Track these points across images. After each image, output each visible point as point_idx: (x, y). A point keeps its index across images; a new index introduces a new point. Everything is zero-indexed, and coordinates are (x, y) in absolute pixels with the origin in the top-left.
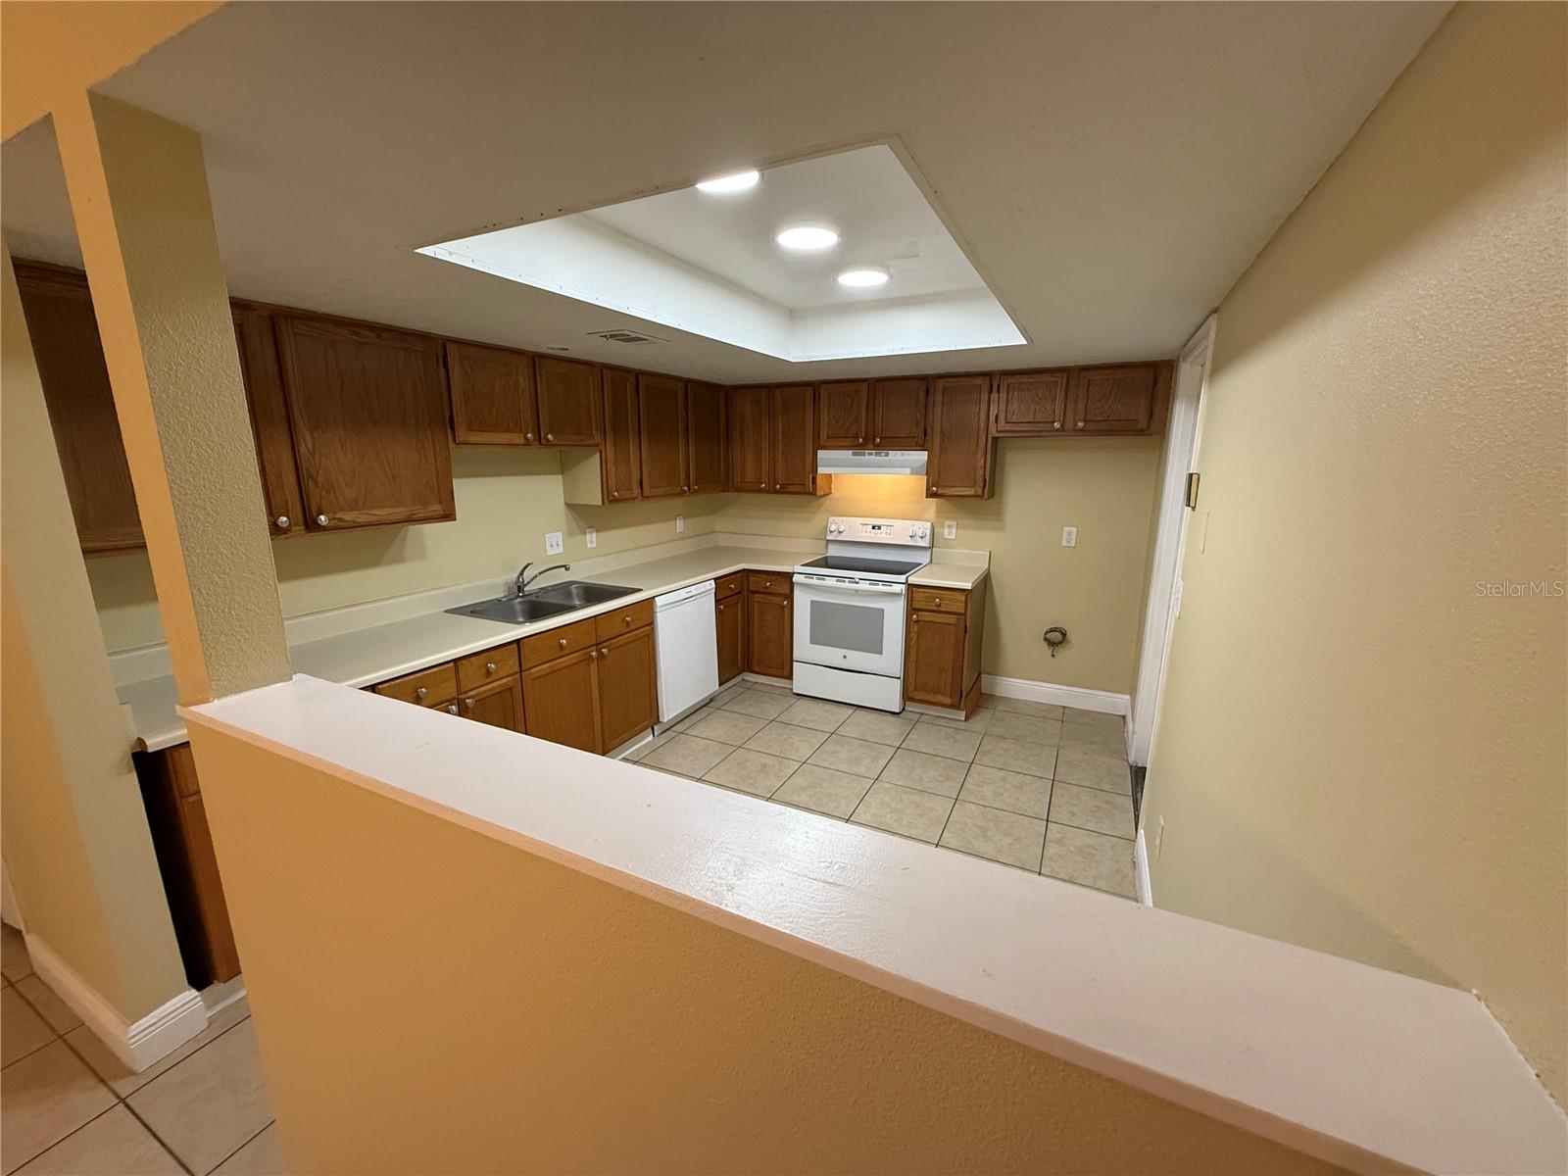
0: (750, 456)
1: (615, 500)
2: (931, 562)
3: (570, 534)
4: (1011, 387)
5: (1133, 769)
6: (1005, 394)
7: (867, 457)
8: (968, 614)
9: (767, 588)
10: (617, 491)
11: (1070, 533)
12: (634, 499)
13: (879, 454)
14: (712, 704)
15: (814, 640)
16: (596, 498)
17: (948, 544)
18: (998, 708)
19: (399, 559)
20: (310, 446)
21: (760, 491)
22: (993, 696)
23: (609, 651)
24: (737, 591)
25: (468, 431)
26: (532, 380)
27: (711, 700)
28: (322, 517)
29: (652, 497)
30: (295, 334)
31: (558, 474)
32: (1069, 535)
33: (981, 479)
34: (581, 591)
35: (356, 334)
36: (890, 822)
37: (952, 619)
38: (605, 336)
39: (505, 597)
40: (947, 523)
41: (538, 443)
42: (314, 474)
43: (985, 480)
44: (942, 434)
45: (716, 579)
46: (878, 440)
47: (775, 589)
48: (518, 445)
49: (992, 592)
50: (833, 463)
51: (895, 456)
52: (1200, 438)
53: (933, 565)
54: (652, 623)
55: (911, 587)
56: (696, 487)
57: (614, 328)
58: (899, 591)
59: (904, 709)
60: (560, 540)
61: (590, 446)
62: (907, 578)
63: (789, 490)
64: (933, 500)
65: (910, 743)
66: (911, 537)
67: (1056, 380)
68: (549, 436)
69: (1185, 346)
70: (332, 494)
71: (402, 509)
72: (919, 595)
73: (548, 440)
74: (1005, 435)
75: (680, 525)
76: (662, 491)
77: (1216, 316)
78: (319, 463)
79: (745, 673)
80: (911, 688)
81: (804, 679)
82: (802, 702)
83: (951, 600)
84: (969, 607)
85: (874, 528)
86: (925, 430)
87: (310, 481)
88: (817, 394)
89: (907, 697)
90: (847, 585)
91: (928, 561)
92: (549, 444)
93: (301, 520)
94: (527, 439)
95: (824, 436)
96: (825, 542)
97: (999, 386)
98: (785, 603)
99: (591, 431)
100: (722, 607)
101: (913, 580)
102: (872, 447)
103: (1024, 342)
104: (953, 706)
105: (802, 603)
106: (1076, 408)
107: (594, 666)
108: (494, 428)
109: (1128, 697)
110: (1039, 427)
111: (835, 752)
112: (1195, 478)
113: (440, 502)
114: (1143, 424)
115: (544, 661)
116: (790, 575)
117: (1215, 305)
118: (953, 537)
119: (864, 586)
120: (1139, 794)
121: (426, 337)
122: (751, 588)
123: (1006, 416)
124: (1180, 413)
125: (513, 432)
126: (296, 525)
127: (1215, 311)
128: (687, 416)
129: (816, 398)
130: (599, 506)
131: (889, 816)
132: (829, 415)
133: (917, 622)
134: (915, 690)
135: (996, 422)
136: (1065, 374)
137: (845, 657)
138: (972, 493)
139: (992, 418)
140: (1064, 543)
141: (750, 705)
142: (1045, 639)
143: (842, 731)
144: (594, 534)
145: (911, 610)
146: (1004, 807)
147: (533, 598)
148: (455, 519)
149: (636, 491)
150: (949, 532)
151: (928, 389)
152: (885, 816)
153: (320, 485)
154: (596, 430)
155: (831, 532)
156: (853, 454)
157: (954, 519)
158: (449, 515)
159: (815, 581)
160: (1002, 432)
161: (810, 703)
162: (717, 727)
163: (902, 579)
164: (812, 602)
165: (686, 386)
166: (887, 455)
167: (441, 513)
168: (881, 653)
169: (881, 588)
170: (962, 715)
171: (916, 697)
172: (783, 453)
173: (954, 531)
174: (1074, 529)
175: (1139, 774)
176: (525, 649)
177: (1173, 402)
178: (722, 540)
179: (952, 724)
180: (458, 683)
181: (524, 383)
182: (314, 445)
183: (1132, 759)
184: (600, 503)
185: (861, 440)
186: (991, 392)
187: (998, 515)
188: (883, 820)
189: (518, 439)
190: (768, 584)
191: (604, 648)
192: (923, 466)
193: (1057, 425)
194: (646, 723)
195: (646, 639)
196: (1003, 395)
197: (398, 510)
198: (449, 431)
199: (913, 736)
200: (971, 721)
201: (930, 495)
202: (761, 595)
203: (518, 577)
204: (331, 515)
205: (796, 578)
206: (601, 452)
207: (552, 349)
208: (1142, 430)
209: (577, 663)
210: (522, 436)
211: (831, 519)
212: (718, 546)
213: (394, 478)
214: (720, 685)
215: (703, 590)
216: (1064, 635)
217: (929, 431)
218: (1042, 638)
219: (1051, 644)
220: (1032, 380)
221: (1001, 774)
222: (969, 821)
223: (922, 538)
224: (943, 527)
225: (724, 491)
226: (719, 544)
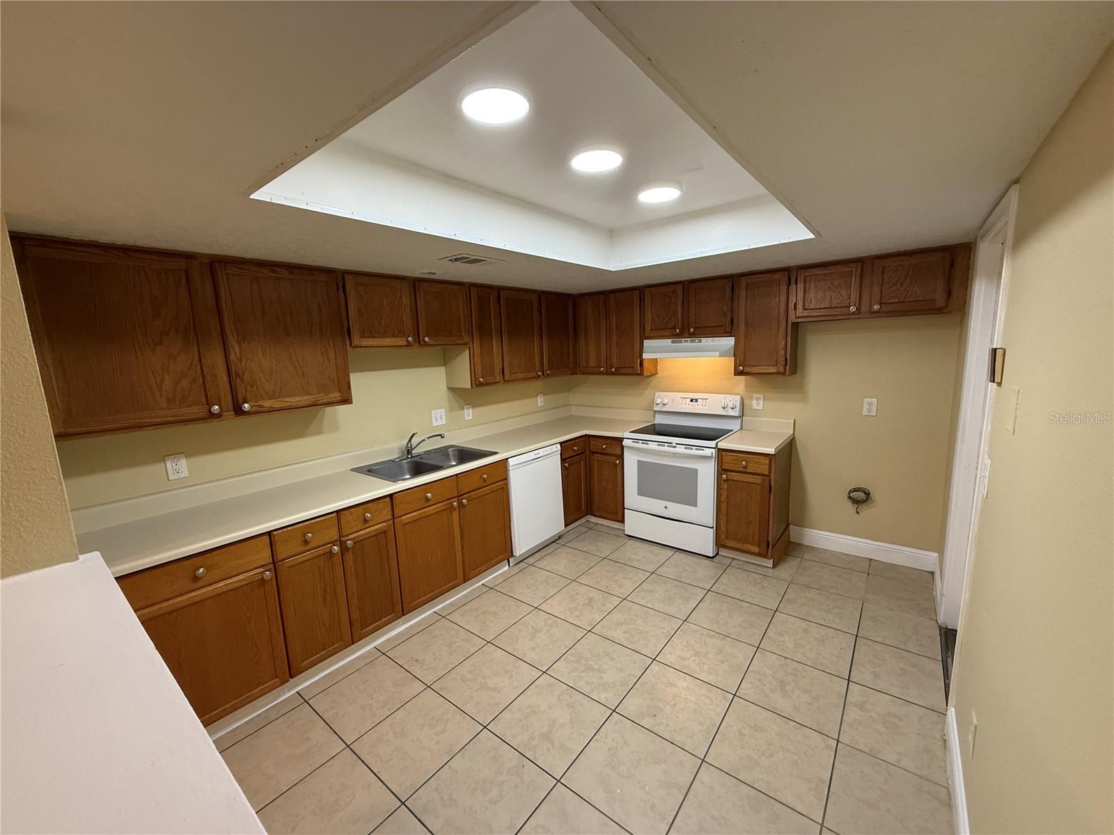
0: (592, 348)
1: (480, 385)
2: (741, 429)
3: (451, 410)
4: (808, 278)
5: (943, 630)
6: (802, 285)
7: (683, 344)
8: (772, 475)
9: (604, 449)
10: (482, 378)
11: (870, 404)
12: (497, 383)
13: (694, 341)
14: (558, 542)
15: (641, 492)
16: (466, 384)
17: (756, 413)
18: (805, 557)
19: (319, 432)
20: (238, 353)
21: (601, 373)
22: (800, 545)
23: (468, 501)
24: (579, 452)
25: (361, 337)
26: (413, 298)
27: (560, 538)
28: (246, 405)
29: (513, 381)
30: (227, 274)
31: (442, 366)
32: (869, 405)
33: (783, 358)
34: (456, 452)
35: (274, 272)
36: (693, 665)
37: (758, 480)
38: (451, 260)
39: (398, 458)
40: (755, 396)
41: (417, 344)
42: (241, 374)
43: (786, 359)
44: (747, 323)
45: (561, 443)
46: (692, 330)
47: (609, 451)
48: (402, 346)
49: (798, 456)
50: (654, 349)
51: (707, 342)
52: (1004, 312)
53: (744, 432)
54: (506, 479)
55: (721, 452)
56: (549, 372)
57: (456, 253)
58: (711, 455)
59: (718, 554)
60: (443, 414)
61: (462, 344)
62: (717, 444)
63: (620, 372)
64: (742, 378)
65: (719, 587)
66: (724, 408)
67: (851, 269)
68: (426, 339)
69: (981, 227)
70: (255, 387)
71: (308, 397)
72: (727, 458)
73: (425, 342)
74: (804, 320)
75: (540, 401)
76: (521, 376)
77: (1017, 186)
78: (246, 366)
79: (589, 516)
80: (723, 536)
81: (634, 523)
82: (631, 542)
83: (757, 463)
84: (773, 470)
85: (692, 401)
86: (732, 320)
87: (238, 379)
88: (642, 296)
89: (719, 543)
90: (666, 448)
91: (739, 428)
92: (426, 344)
93: (231, 407)
94: (408, 341)
95: (648, 328)
96: (652, 412)
97: (796, 278)
98: (618, 461)
99: (461, 333)
100: (567, 465)
101: (724, 444)
102: (687, 335)
103: (813, 236)
104: (760, 555)
105: (631, 463)
106: (871, 294)
107: (456, 514)
108: (383, 335)
109: (936, 555)
110: (837, 311)
111: (652, 591)
112: (999, 353)
113: (340, 391)
114: (941, 302)
115: (414, 509)
116: (621, 440)
117: (1016, 176)
118: (761, 407)
119: (680, 449)
120: (950, 660)
121: (329, 271)
122: (591, 450)
123: (804, 303)
124: (980, 291)
125: (397, 337)
126: (228, 410)
127: (1016, 181)
128: (541, 319)
129: (642, 299)
130: (467, 389)
131: (693, 658)
132: (652, 312)
133: (727, 480)
134: (727, 538)
135: (795, 309)
136: (859, 264)
137: (666, 508)
138: (774, 371)
139: (791, 306)
140: (865, 412)
141: (589, 544)
142: (849, 497)
143: (662, 571)
144: (471, 409)
145: (721, 470)
146: (804, 660)
147: (417, 459)
148: (352, 403)
149: (498, 377)
150: (757, 404)
151: (733, 286)
152: (689, 659)
153: (246, 382)
154: (465, 332)
155: (657, 404)
156: (672, 342)
157: (759, 392)
158: (347, 400)
159: (640, 445)
160: (801, 317)
161: (638, 544)
162: (560, 562)
163: (712, 444)
164: (639, 462)
165: (540, 296)
166: (700, 342)
167: (340, 398)
168: (696, 506)
169: (694, 452)
170: (770, 563)
171: (727, 544)
172: (616, 344)
173: (761, 402)
174: (875, 401)
175: (948, 636)
176: (397, 501)
177: (972, 280)
178: (574, 411)
179: (760, 570)
180: (340, 529)
181: (406, 300)
182: (241, 353)
183: (942, 619)
184: (470, 387)
185: (678, 330)
186: (789, 284)
187: (800, 388)
188: (686, 663)
189: (401, 341)
190: (604, 446)
191: (464, 499)
192: (731, 348)
193: (853, 309)
194: (501, 557)
195: (501, 491)
196: (801, 286)
197: (305, 398)
198: (347, 338)
199: (724, 580)
200: (777, 569)
201: (737, 373)
202: (599, 455)
203: (408, 444)
204: (253, 403)
205: (625, 443)
206: (469, 348)
207: (424, 273)
208: (941, 309)
209: (442, 511)
210: (405, 339)
211: (657, 394)
212: (572, 415)
213: (303, 375)
214: (565, 526)
215: (550, 452)
216: (868, 494)
217: (735, 321)
218: (846, 496)
219: (856, 502)
220: (827, 272)
221: (804, 624)
222: (768, 672)
223: (732, 409)
224: (752, 399)
225: (573, 374)
226: (573, 414)
